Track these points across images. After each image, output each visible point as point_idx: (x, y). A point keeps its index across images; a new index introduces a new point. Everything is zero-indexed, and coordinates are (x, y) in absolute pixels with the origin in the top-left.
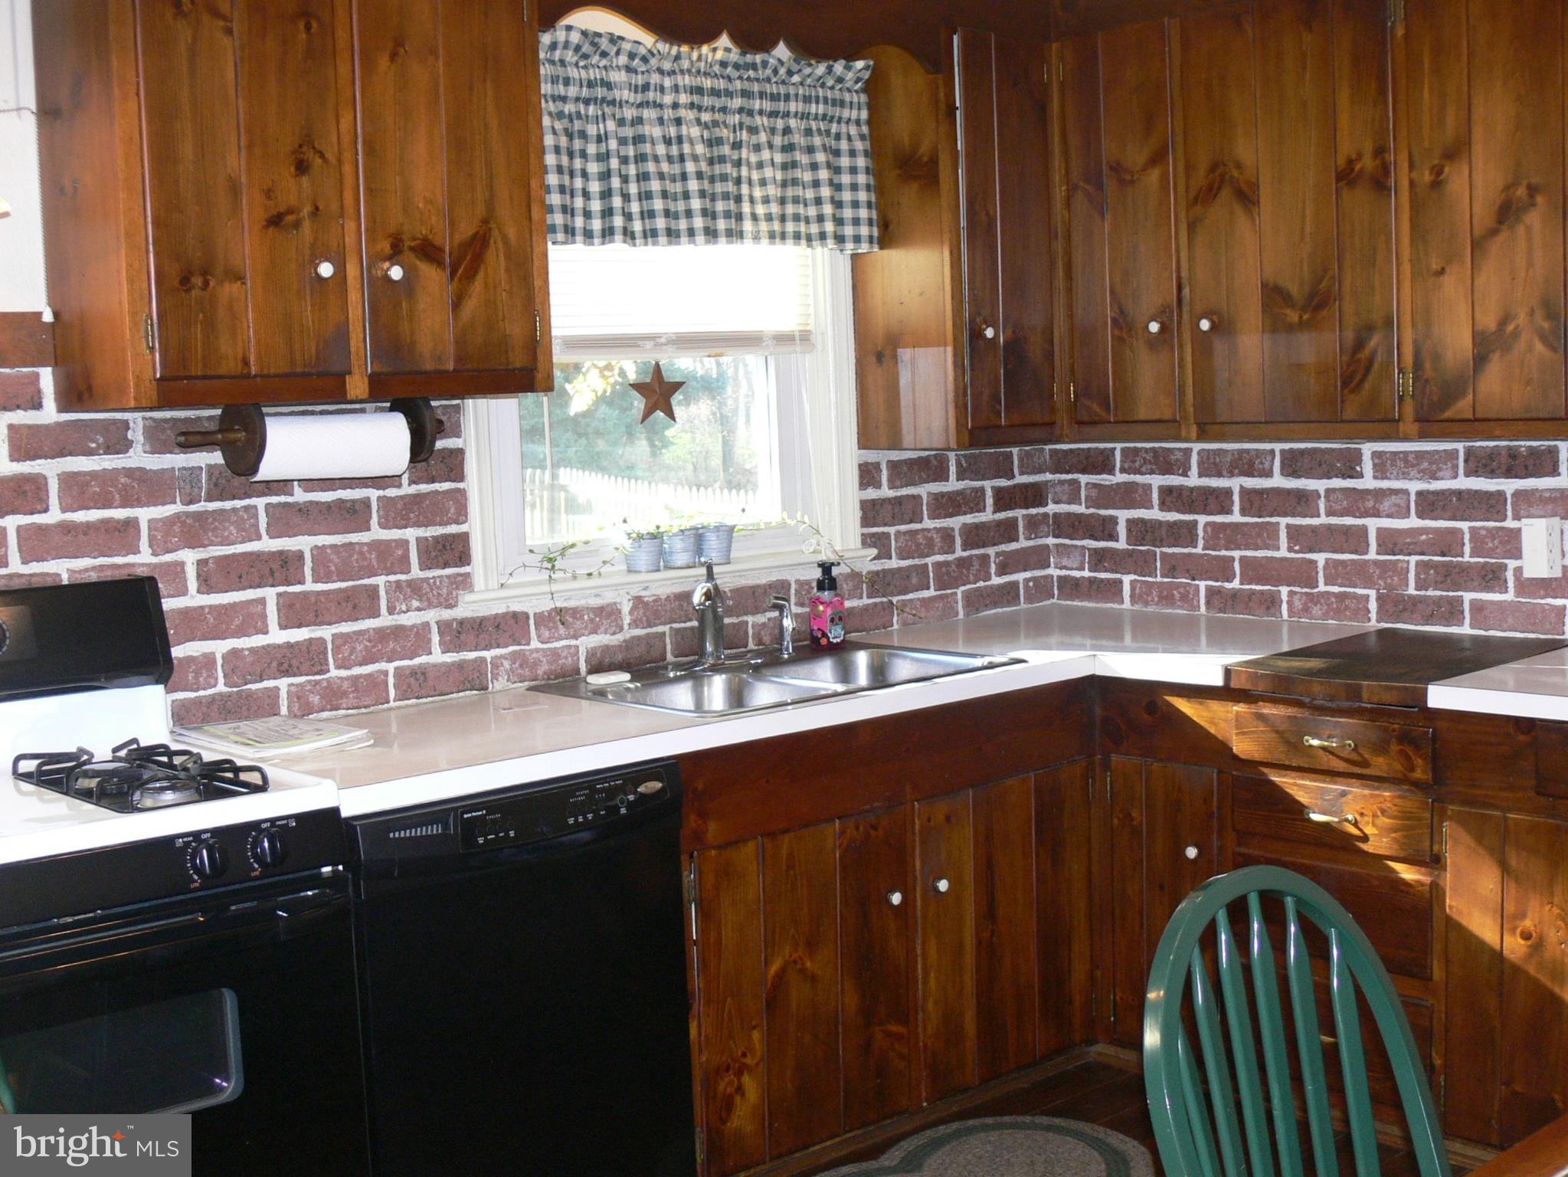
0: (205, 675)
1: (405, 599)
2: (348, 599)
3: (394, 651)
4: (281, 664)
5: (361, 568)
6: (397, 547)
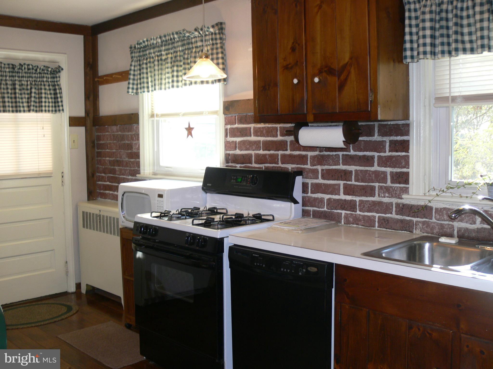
0: (320, 204)
1: (383, 193)
2: (364, 189)
3: (378, 210)
4: (342, 206)
5: (369, 179)
6: (381, 174)
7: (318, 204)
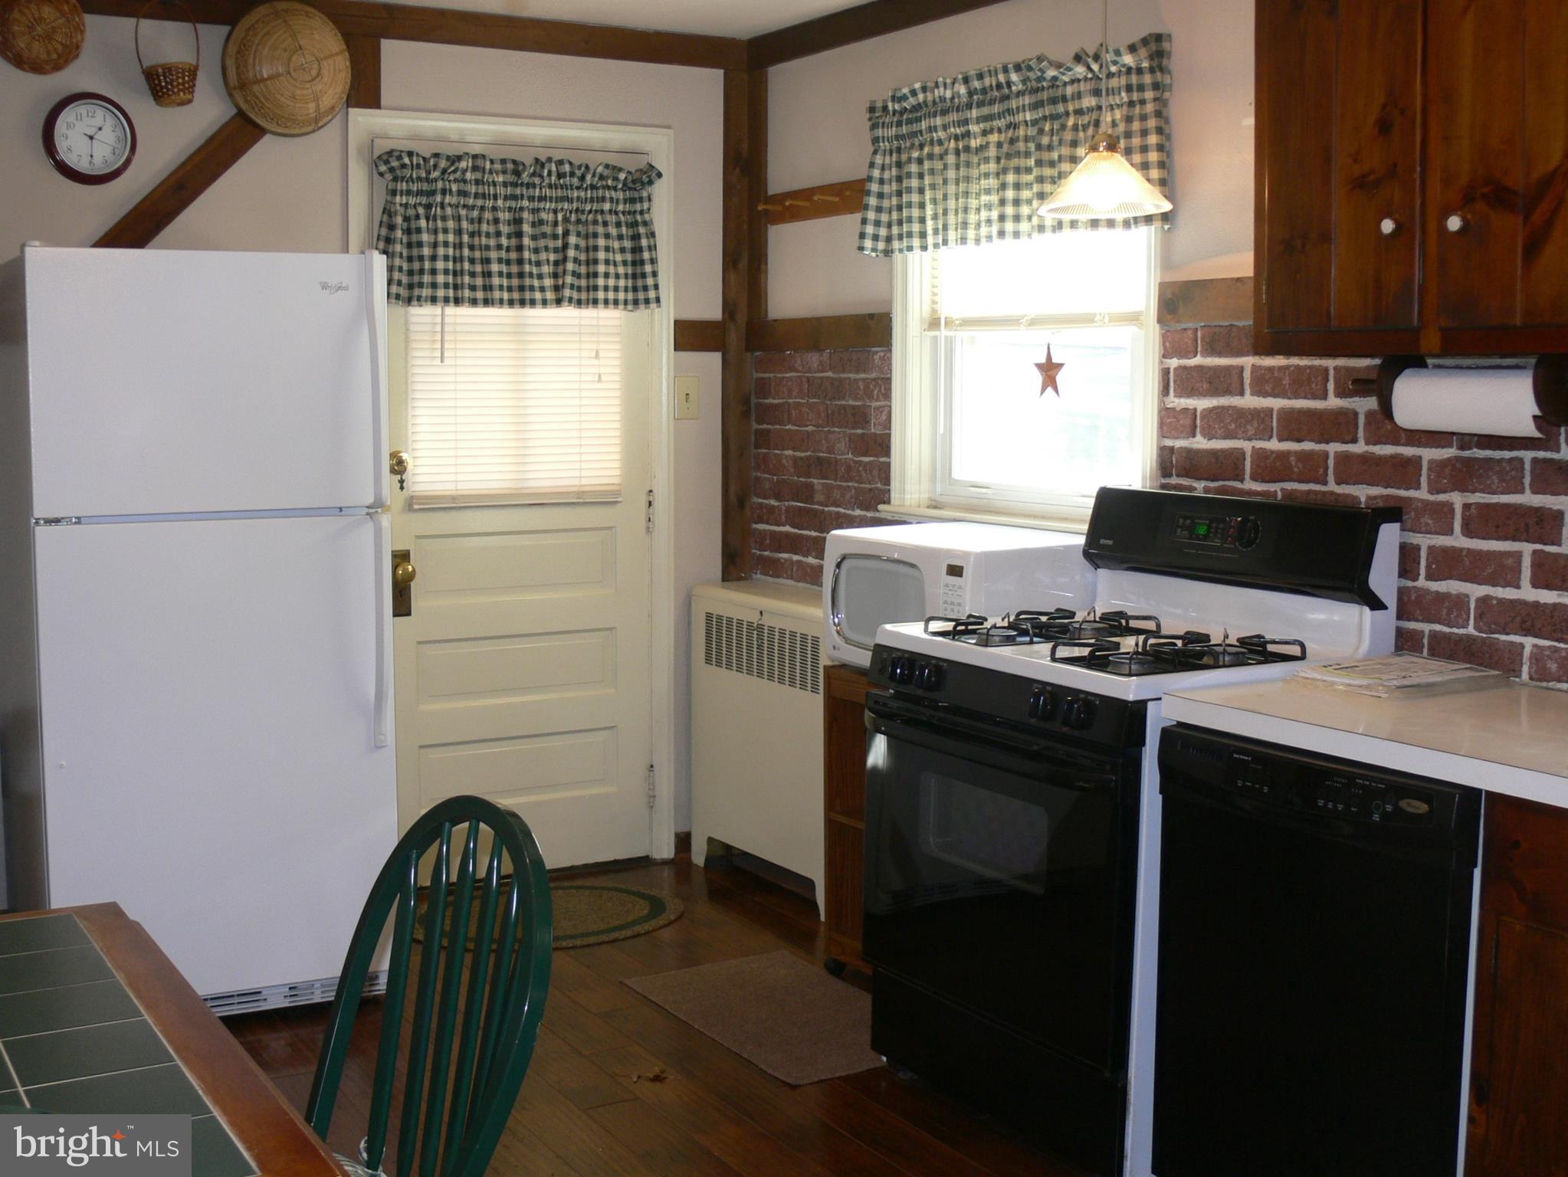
0: (1455, 613)
4: (1523, 622)
7: (1448, 614)
